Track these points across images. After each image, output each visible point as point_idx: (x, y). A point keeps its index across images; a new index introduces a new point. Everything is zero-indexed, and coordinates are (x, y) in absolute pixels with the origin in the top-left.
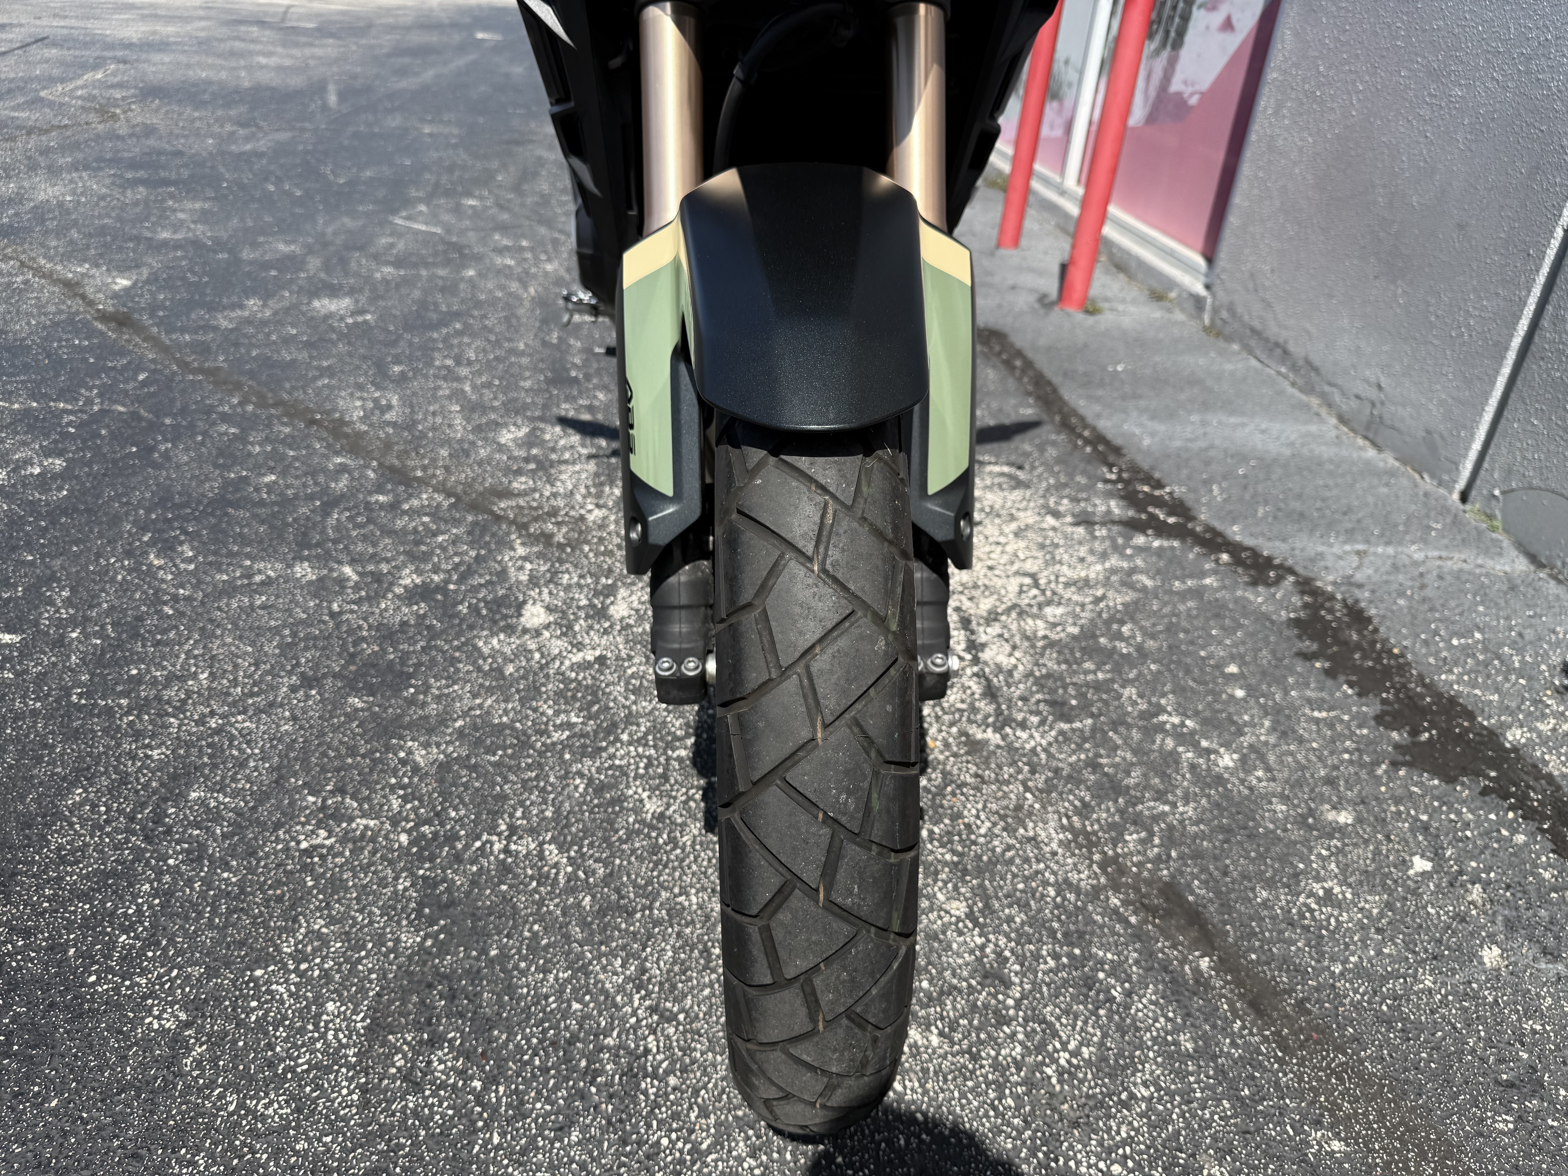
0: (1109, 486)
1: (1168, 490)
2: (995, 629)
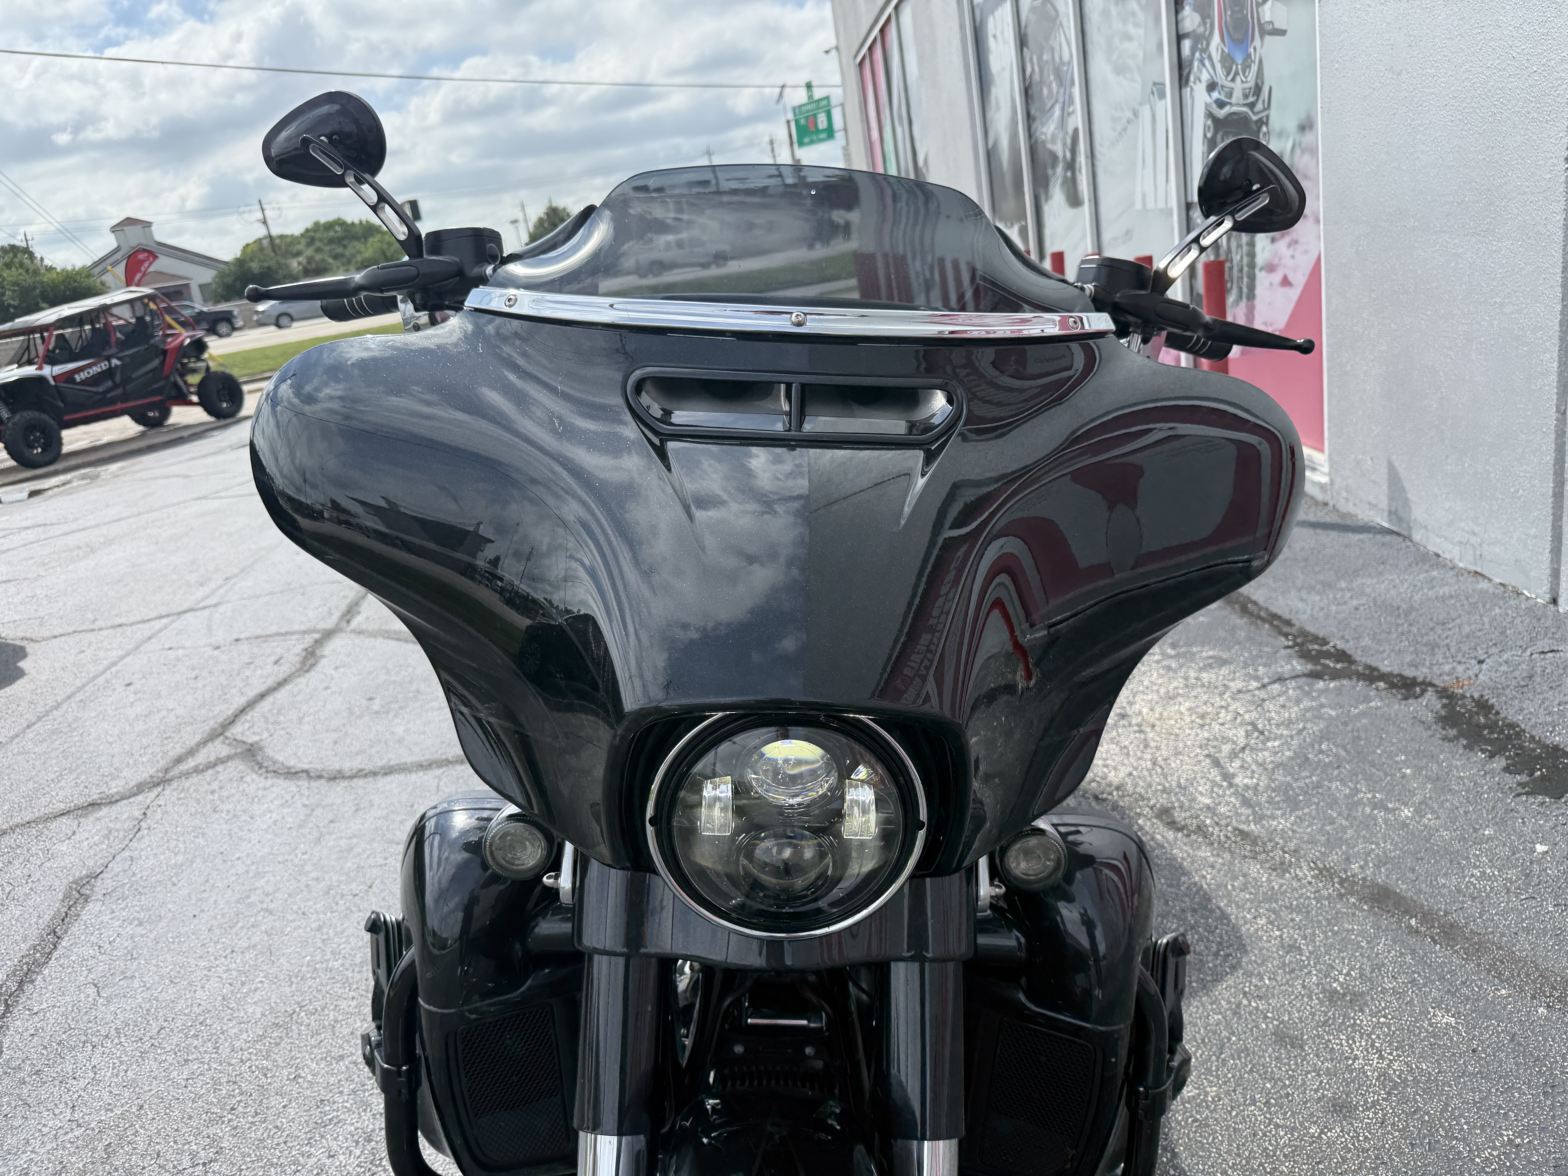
0: (1288, 651)
1: (1332, 644)
2: (1237, 764)
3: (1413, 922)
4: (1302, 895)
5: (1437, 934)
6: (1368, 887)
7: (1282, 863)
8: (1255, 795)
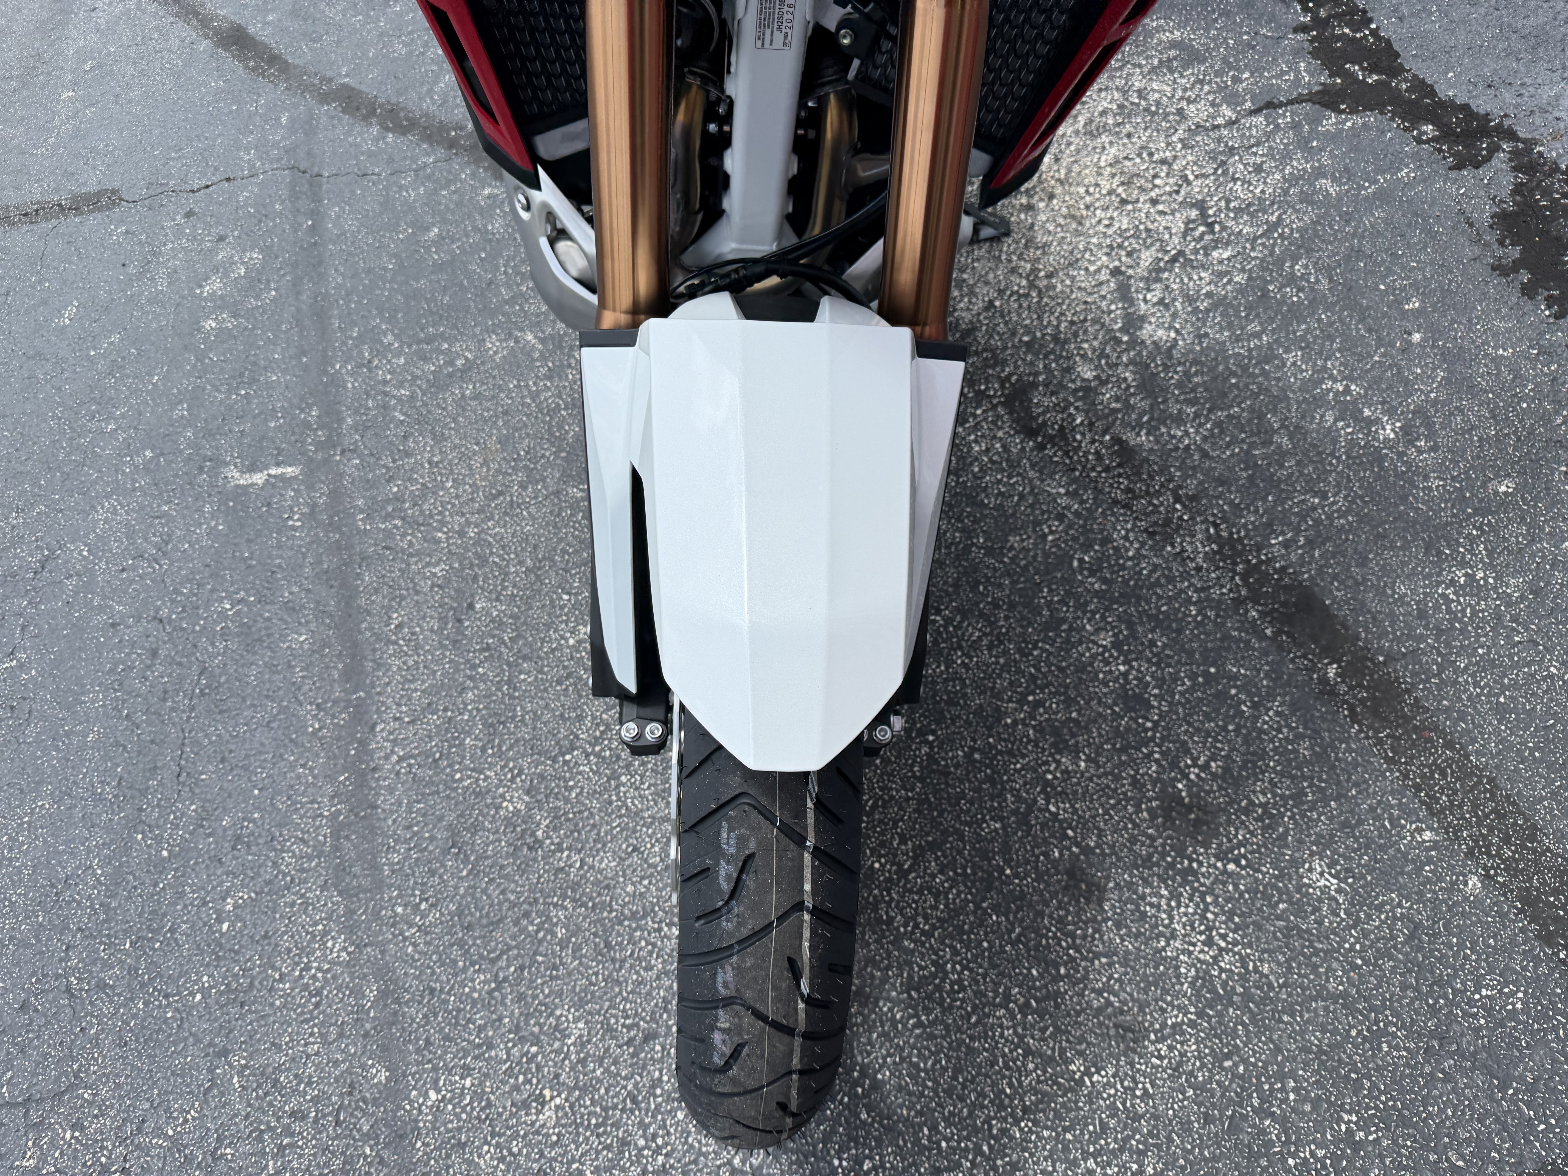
1: (1374, 26)
3: (1332, 672)
4: (1182, 591)
5: (1362, 701)
6: (1285, 587)
7: (1168, 522)
8: (1166, 368)
